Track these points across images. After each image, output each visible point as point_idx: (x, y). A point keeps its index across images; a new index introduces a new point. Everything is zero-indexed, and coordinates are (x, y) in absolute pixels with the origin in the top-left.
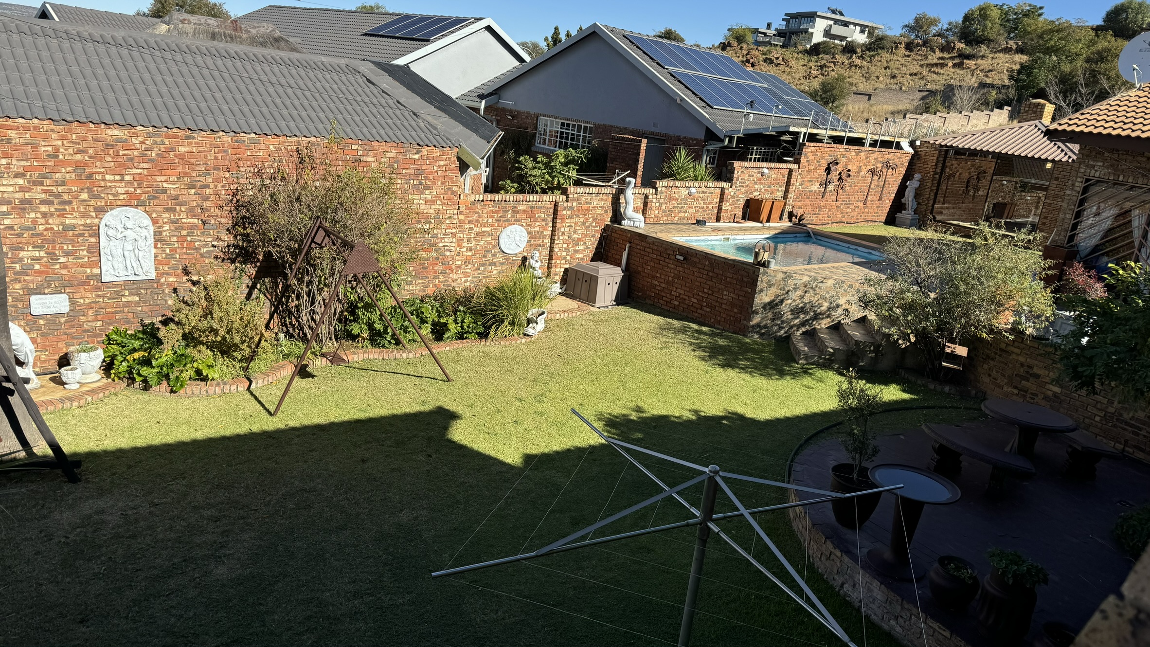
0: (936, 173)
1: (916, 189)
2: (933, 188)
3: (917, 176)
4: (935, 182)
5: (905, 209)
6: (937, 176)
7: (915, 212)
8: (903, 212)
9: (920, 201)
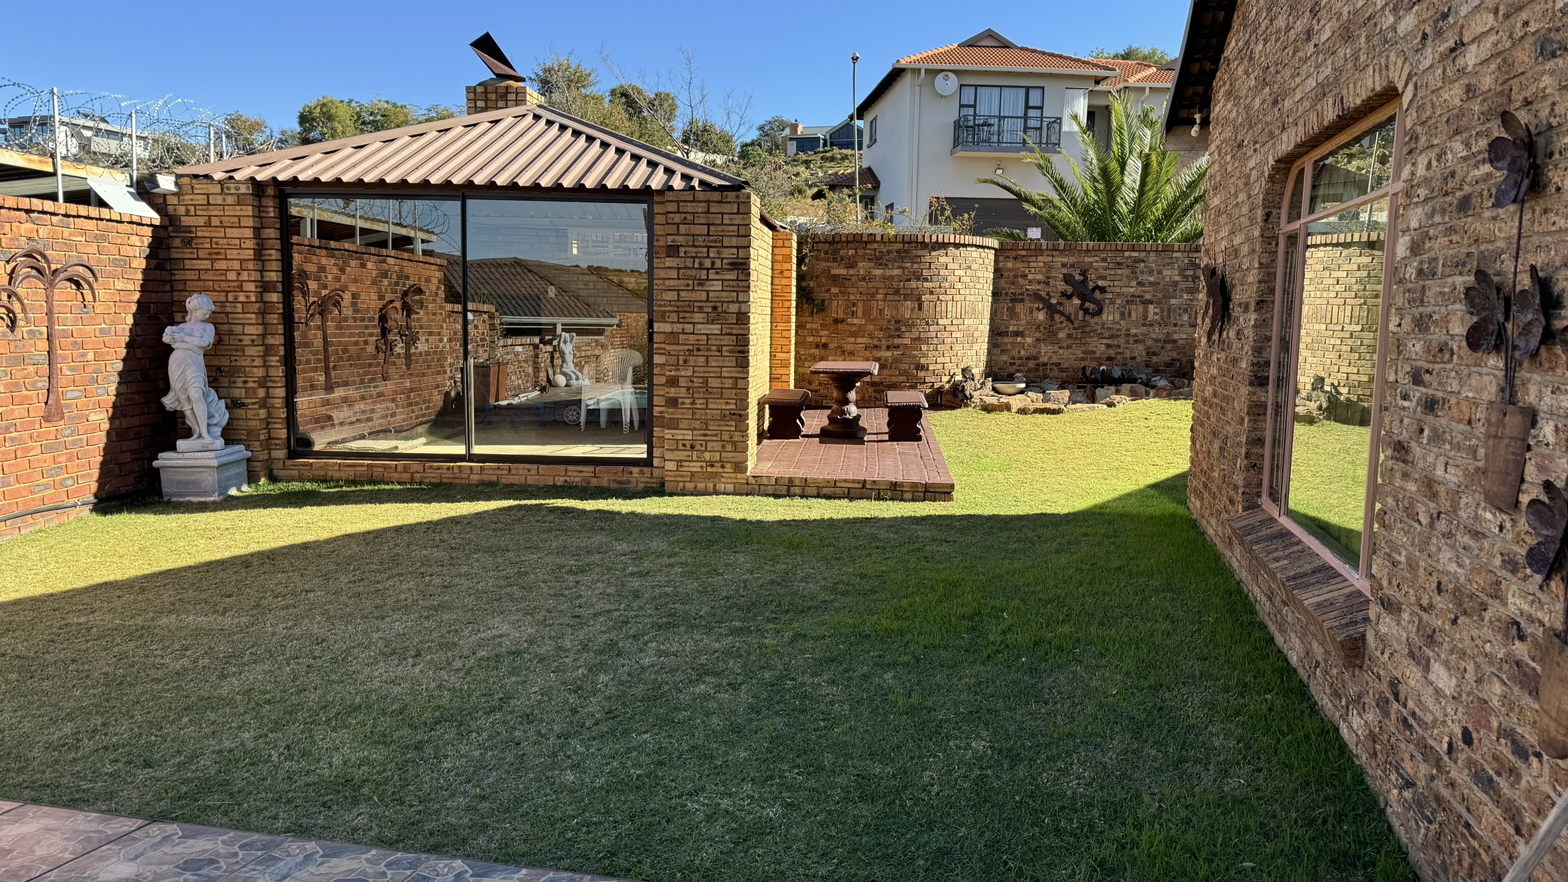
0: (265, 287)
1: (210, 354)
2: (270, 340)
3: (198, 305)
4: (274, 318)
5: (188, 433)
6: (274, 297)
7: (229, 436)
8: (181, 444)
9: (238, 393)
